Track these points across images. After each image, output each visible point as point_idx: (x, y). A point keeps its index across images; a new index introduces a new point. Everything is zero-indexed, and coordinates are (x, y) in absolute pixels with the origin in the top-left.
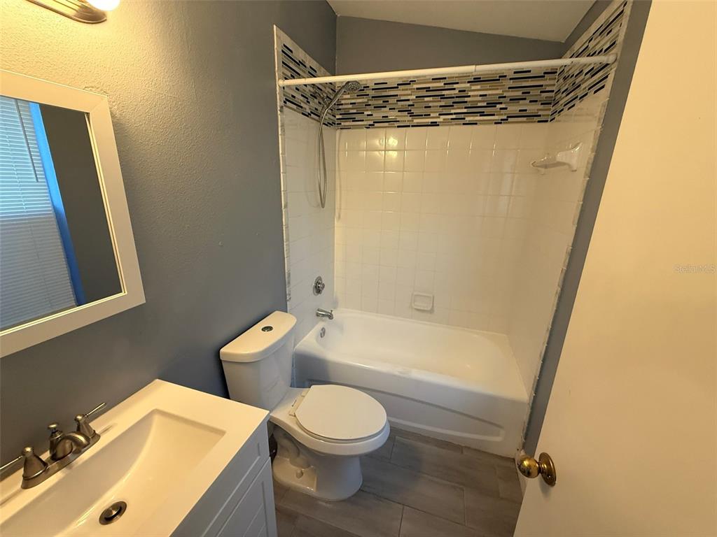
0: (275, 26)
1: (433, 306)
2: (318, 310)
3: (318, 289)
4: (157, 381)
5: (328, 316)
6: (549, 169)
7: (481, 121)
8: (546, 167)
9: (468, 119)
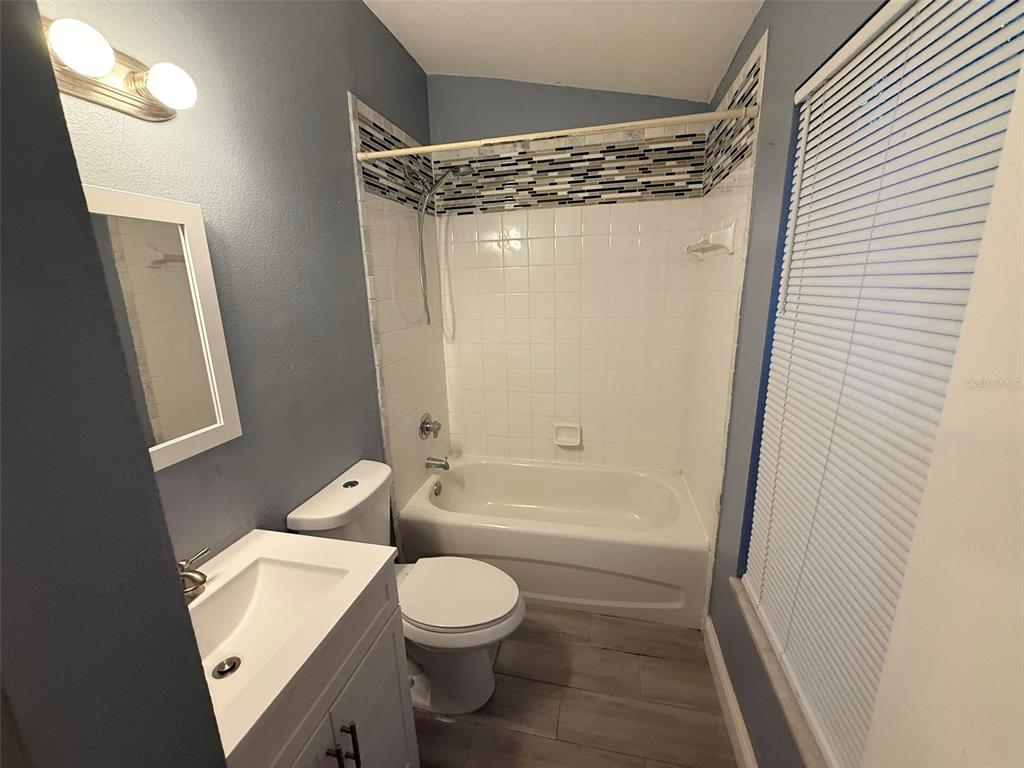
0: (349, 93)
1: (582, 441)
2: (428, 459)
3: (425, 429)
4: (256, 531)
5: (441, 466)
6: (706, 254)
7: (621, 198)
8: (704, 251)
9: (605, 197)
